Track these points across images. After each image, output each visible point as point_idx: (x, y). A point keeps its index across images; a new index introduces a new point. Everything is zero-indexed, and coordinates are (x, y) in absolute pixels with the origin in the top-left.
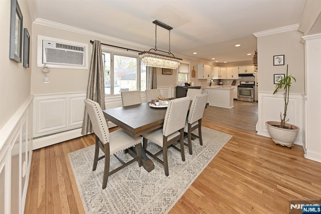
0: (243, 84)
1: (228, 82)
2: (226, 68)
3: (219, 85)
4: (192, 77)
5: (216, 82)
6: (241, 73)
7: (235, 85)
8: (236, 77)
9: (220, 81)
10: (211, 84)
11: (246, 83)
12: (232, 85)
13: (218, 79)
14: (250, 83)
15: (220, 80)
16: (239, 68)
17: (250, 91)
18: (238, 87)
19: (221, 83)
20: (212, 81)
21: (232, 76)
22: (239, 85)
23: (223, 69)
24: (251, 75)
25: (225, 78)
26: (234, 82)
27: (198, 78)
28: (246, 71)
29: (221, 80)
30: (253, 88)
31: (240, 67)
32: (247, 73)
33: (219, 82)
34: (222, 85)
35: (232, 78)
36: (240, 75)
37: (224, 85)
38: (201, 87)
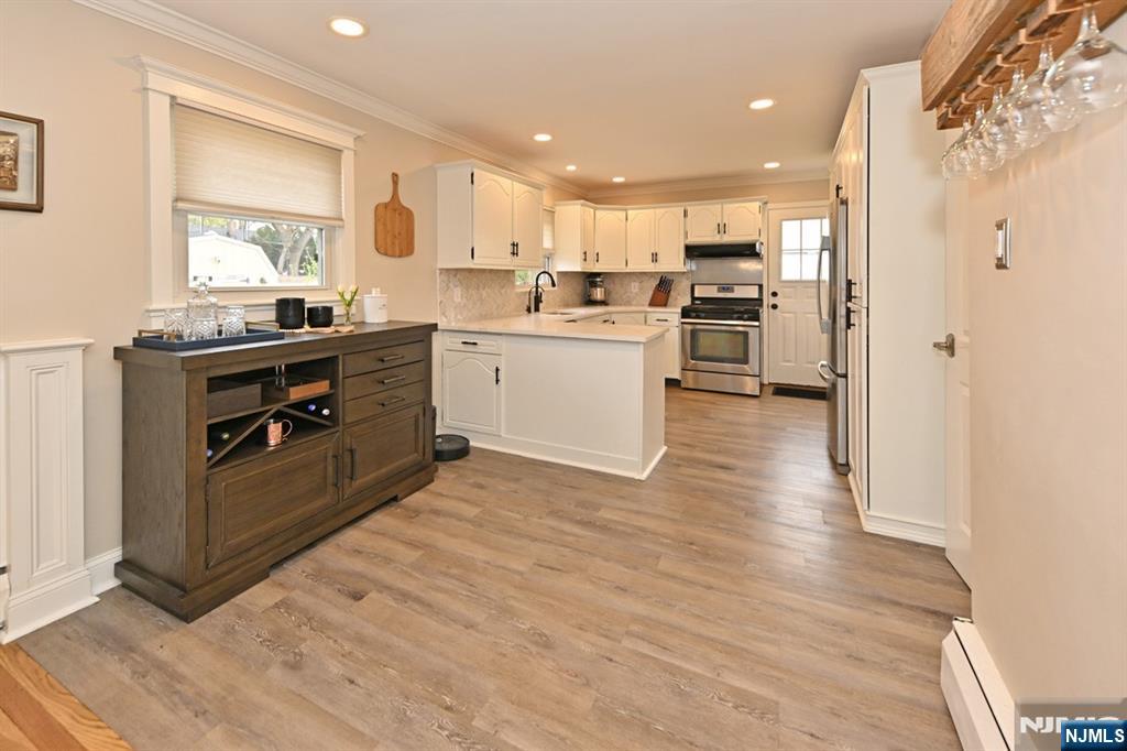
0: (704, 300)
1: (634, 287)
2: (622, 215)
3: (590, 302)
4: (383, 248)
5: (574, 289)
6: (698, 238)
7: (665, 305)
8: (674, 262)
9: (594, 285)
10: (538, 300)
11: (719, 291)
12: (652, 303)
13: (580, 270)
14: (739, 293)
15: (591, 279)
16: (685, 215)
17: (746, 334)
18: (685, 313)
19: (598, 294)
20: (544, 280)
21: (655, 258)
22: (687, 301)
23: (608, 217)
24: (748, 251)
25: (620, 268)
26: (663, 289)
27: (440, 266)
28: (722, 229)
29: (598, 275)
30: (758, 320)
31: (693, 208)
32: (727, 239)
33: (590, 287)
34: (603, 303)
35: (650, 267)
36: (693, 252)
37: (614, 305)
38: (434, 327)
